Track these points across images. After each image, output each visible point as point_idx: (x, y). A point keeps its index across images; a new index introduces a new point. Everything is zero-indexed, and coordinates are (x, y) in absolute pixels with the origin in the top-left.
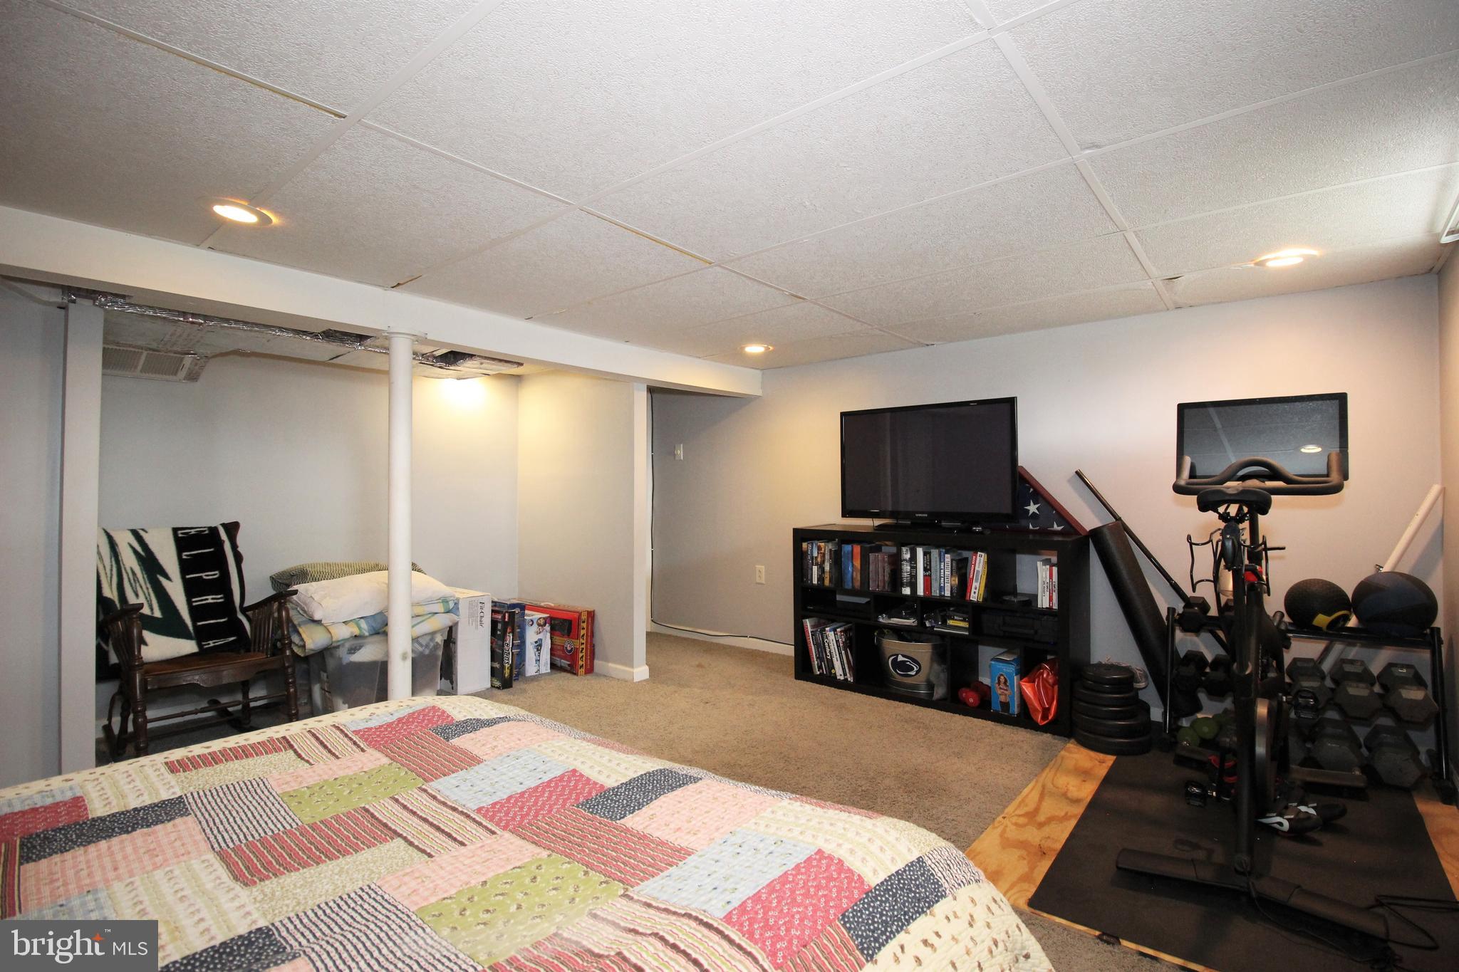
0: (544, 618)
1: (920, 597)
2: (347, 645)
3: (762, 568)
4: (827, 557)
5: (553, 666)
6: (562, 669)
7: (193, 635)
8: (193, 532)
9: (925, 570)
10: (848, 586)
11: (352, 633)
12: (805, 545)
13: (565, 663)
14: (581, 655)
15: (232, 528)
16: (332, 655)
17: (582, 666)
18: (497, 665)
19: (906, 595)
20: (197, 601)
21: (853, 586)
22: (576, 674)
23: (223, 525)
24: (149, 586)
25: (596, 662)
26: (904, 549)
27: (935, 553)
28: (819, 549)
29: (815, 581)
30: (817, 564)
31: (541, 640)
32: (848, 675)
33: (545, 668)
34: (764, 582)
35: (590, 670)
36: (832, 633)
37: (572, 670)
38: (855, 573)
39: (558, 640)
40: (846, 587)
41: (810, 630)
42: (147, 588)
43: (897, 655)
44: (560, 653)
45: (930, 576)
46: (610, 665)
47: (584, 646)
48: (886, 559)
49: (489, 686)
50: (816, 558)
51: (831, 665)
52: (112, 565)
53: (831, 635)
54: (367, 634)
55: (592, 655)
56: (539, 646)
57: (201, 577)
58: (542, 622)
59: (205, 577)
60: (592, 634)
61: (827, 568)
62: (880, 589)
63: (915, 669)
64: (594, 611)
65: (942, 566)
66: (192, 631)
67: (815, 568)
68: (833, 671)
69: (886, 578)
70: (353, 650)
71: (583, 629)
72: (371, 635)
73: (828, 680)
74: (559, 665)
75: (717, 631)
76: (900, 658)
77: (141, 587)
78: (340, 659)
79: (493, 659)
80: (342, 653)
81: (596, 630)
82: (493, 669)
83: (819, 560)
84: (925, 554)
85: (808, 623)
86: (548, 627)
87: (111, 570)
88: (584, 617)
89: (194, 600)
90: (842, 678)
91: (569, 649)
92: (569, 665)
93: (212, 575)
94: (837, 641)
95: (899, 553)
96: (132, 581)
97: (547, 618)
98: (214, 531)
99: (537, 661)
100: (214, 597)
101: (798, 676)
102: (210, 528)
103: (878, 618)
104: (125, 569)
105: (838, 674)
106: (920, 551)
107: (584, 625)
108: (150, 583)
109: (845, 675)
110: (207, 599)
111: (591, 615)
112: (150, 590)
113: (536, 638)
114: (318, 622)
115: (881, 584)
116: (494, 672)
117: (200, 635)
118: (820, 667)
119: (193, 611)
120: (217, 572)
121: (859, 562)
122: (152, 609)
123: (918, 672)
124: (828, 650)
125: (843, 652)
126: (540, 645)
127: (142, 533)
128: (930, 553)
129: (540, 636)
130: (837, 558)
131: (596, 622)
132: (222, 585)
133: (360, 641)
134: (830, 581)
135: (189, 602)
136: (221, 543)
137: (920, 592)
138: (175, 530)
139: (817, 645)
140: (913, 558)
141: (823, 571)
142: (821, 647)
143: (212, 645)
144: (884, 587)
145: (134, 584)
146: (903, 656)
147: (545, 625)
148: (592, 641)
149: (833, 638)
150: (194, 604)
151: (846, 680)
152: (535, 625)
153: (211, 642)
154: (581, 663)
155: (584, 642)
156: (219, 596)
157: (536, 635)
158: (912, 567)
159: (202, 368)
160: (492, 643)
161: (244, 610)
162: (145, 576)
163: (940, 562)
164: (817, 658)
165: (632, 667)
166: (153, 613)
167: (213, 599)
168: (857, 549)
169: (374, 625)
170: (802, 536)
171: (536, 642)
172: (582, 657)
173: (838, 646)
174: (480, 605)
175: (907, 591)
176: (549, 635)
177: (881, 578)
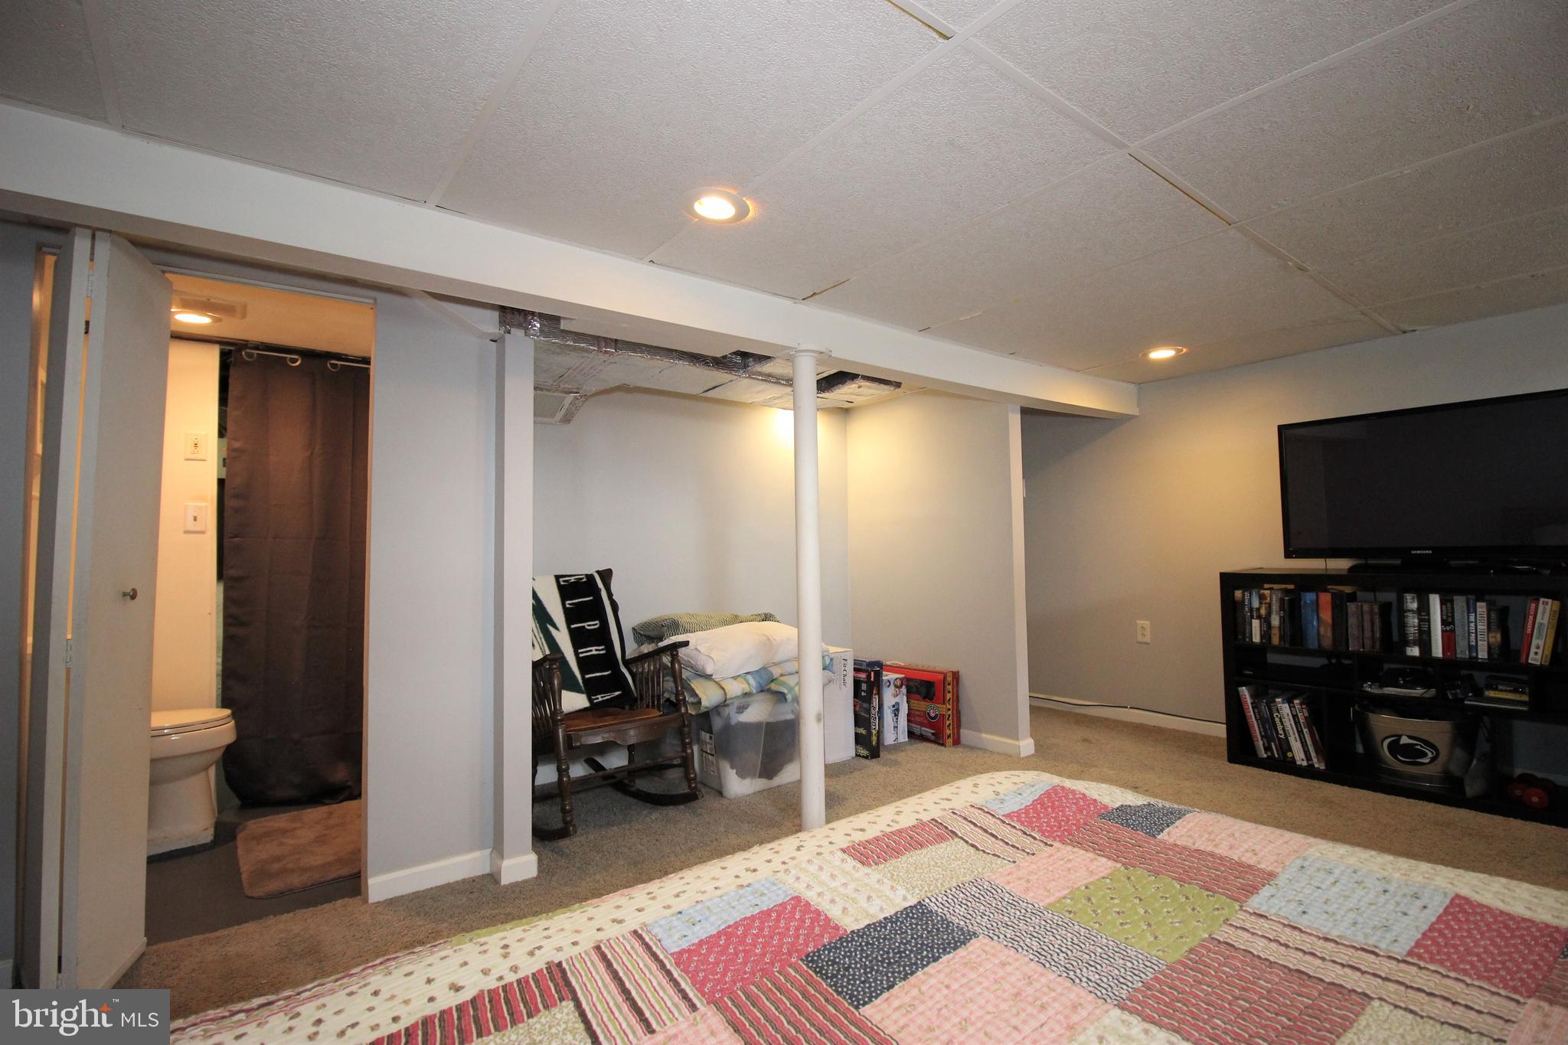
0: (900, 679)
1: (1438, 660)
2: (736, 703)
3: (1146, 623)
4: (1275, 607)
5: (911, 734)
6: (922, 738)
7: (583, 688)
8: (572, 579)
9: (1444, 622)
10: (1312, 644)
11: (743, 690)
12: (1238, 594)
13: (928, 732)
14: (948, 723)
15: (606, 575)
16: (719, 714)
17: (949, 736)
18: (862, 731)
19: (1414, 658)
20: (584, 652)
21: (1320, 645)
22: (943, 745)
23: (598, 572)
24: (542, 636)
25: (962, 731)
26: (1408, 597)
27: (1460, 602)
28: (1262, 598)
29: (1256, 639)
30: (1259, 617)
31: (897, 704)
32: (1315, 760)
33: (903, 737)
34: (1149, 641)
35: (957, 742)
36: (1287, 705)
37: (938, 739)
38: (1322, 629)
39: (916, 704)
40: (1311, 647)
41: (1249, 701)
42: (541, 638)
43: (1400, 736)
44: (918, 719)
45: (1453, 631)
46: (984, 735)
47: (950, 712)
48: (1376, 610)
49: (854, 755)
50: (1258, 609)
51: (1285, 746)
53: (1285, 709)
54: (755, 691)
55: (958, 724)
56: (896, 711)
57: (584, 626)
58: (898, 683)
59: (587, 627)
60: (957, 699)
61: (1275, 621)
62: (1368, 648)
63: (1430, 755)
64: (958, 672)
65: (1472, 618)
66: (582, 684)
67: (1256, 623)
68: (1289, 755)
69: (1378, 635)
70: (741, 709)
71: (949, 692)
72: (758, 692)
73: (1283, 765)
74: (916, 733)
75: (1084, 700)
76: (1404, 740)
78: (729, 718)
79: (857, 724)
80: (731, 711)
81: (961, 696)
82: (857, 736)
83: (1263, 612)
84: (1442, 603)
85: (1244, 691)
86: (904, 690)
88: (949, 679)
89: (580, 651)
90: (1305, 763)
91: (932, 715)
92: (933, 734)
93: (592, 625)
94: (1295, 717)
95: (1401, 601)
97: (904, 678)
98: (590, 577)
99: (894, 729)
100: (597, 648)
101: (1233, 758)
102: (587, 575)
103: (1362, 687)
105: (1297, 758)
106: (1435, 601)
107: (950, 688)
108: (542, 633)
109: (1308, 757)
110: (591, 651)
111: (956, 676)
112: (543, 640)
113: (893, 701)
114: (709, 677)
115: (1368, 643)
116: (859, 740)
117: (591, 688)
118: (1267, 749)
119: (581, 662)
120: (597, 622)
121: (1329, 614)
123: (1433, 760)
124: (1280, 728)
125: (1305, 730)
126: (898, 710)
128: (1452, 601)
129: (897, 699)
130: (1293, 611)
131: (961, 686)
132: (602, 636)
133: (748, 699)
134: (1282, 638)
135: (576, 654)
136: (599, 590)
137: (1438, 651)
138: (557, 578)
139: (1262, 720)
140: (1424, 609)
141: (1269, 626)
142: (1269, 724)
143: (600, 699)
144: (1373, 647)
146: (1410, 737)
147: (901, 686)
148: (958, 706)
149: (1287, 713)
150: (581, 655)
151: (1312, 766)
152: (892, 686)
153: (599, 696)
154: (948, 732)
155: (950, 707)
156: (601, 648)
157: (892, 697)
158: (1420, 620)
159: (577, 409)
160: (855, 706)
161: (627, 663)
162: (538, 625)
163: (1469, 612)
164: (1262, 737)
165: (1018, 739)
167: (596, 650)
168: (1325, 598)
169: (761, 682)
170: (1230, 582)
171: (894, 706)
172: (950, 724)
173: (1297, 723)
174: (843, 662)
175: (1414, 651)
176: (905, 698)
177: (1368, 634)
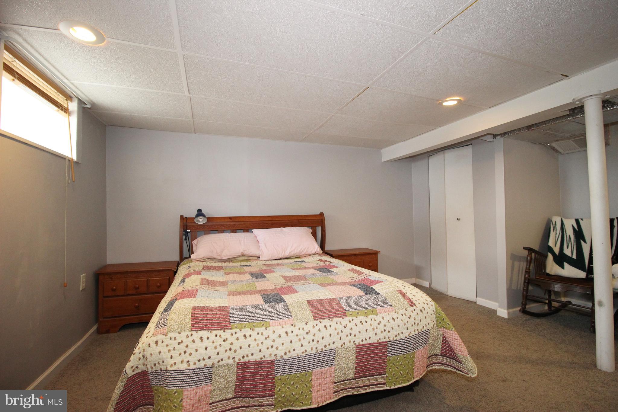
7: (586, 270)
42: (574, 245)
52: (560, 233)
77: (571, 244)
87: (559, 235)
96: (568, 241)
104: (566, 235)
108: (576, 243)
117: (589, 271)
122: (572, 254)
127: (580, 221)
135: (590, 255)
143: (590, 277)
145: (568, 243)
162: (575, 240)
166: (572, 256)
